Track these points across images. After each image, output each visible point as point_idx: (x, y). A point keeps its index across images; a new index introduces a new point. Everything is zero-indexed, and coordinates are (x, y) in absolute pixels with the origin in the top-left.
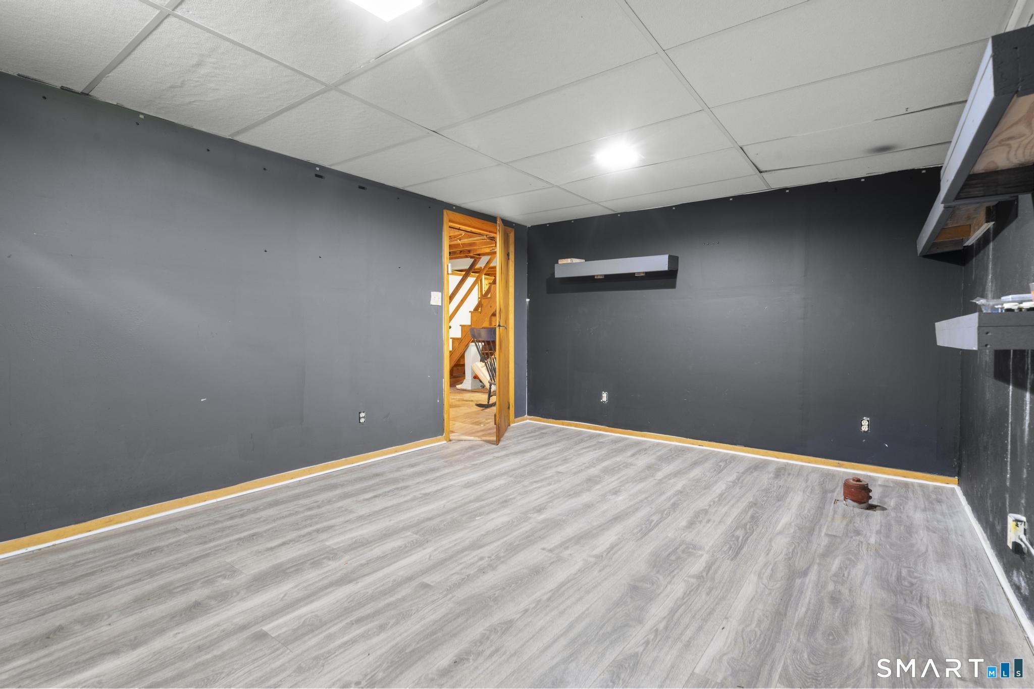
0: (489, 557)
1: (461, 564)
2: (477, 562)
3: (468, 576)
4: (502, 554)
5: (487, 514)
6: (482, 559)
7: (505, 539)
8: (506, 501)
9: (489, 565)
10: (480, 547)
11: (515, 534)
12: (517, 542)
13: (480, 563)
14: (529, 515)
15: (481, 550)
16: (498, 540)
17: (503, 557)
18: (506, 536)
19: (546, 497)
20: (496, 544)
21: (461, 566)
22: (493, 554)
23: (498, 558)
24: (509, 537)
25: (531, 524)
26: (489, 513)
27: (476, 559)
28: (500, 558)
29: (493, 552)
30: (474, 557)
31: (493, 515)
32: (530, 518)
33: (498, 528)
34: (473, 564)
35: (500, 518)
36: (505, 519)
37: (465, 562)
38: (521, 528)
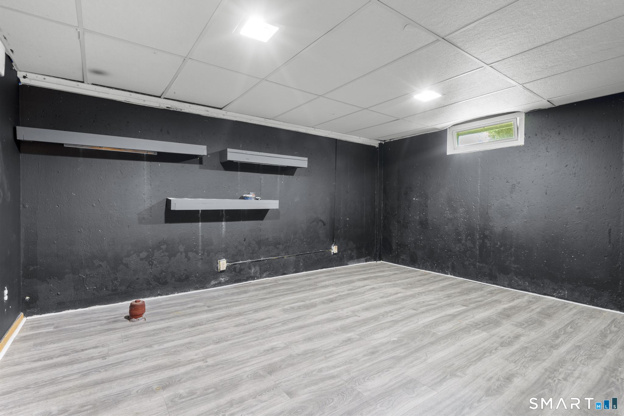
0: (388, 316)
1: (401, 315)
2: (393, 315)
3: (397, 311)
4: (381, 317)
5: (389, 342)
6: (391, 316)
7: (378, 323)
8: (373, 353)
9: (388, 313)
10: (393, 321)
11: (372, 326)
12: (372, 321)
13: (392, 314)
14: (358, 337)
15: (392, 319)
16: (382, 324)
17: (380, 316)
18: (378, 325)
19: (335, 353)
20: (384, 321)
21: (401, 314)
22: (386, 317)
23: (383, 316)
24: (376, 324)
25: (360, 331)
26: (388, 343)
27: (394, 316)
28: (382, 315)
29: (385, 318)
30: (395, 317)
31: (385, 340)
32: (358, 335)
33: (381, 331)
34: (395, 314)
35: (380, 337)
36: (376, 336)
37: (400, 315)
38: (367, 329)
